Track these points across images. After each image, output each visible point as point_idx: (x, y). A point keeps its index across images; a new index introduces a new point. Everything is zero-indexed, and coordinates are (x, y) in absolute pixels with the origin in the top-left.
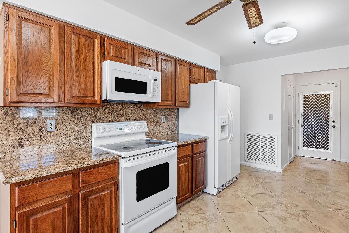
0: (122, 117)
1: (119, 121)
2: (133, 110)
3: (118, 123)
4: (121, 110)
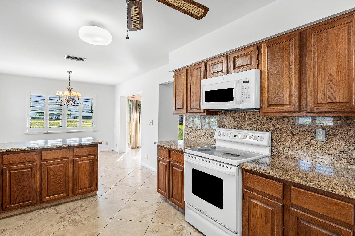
0: (244, 125)
1: (240, 129)
2: (257, 118)
3: (239, 130)
4: (242, 118)
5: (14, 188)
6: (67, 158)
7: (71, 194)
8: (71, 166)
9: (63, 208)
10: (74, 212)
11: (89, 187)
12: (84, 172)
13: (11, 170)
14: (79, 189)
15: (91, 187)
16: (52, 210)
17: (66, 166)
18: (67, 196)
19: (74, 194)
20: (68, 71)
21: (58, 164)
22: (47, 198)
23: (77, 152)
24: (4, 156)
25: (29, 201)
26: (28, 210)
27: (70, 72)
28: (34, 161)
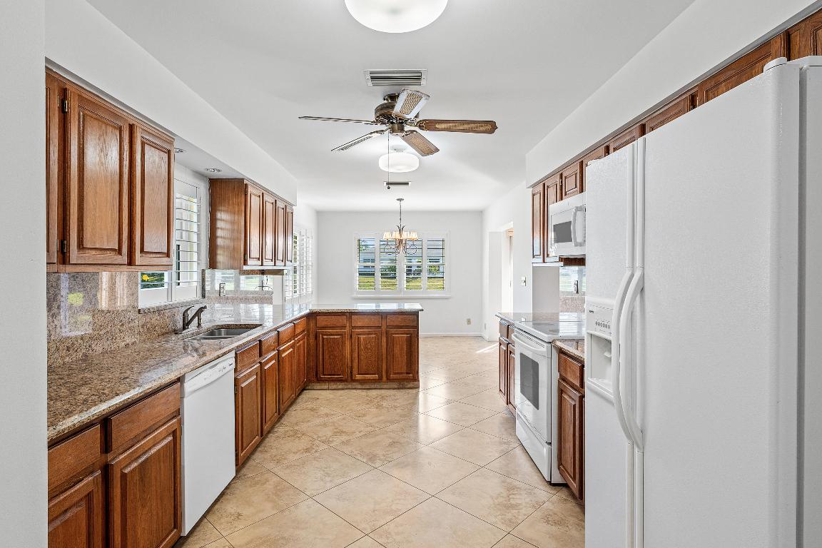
5: (327, 357)
6: (380, 327)
7: (384, 378)
8: (384, 339)
9: (374, 393)
10: (383, 398)
11: (407, 373)
12: (400, 351)
13: (325, 335)
14: (395, 374)
15: (409, 374)
16: (364, 393)
17: (378, 339)
18: (380, 379)
19: (389, 379)
20: (398, 200)
21: (368, 334)
22: (358, 377)
23: (391, 321)
24: (318, 317)
25: (340, 375)
26: (340, 387)
27: (400, 200)
28: (344, 327)
